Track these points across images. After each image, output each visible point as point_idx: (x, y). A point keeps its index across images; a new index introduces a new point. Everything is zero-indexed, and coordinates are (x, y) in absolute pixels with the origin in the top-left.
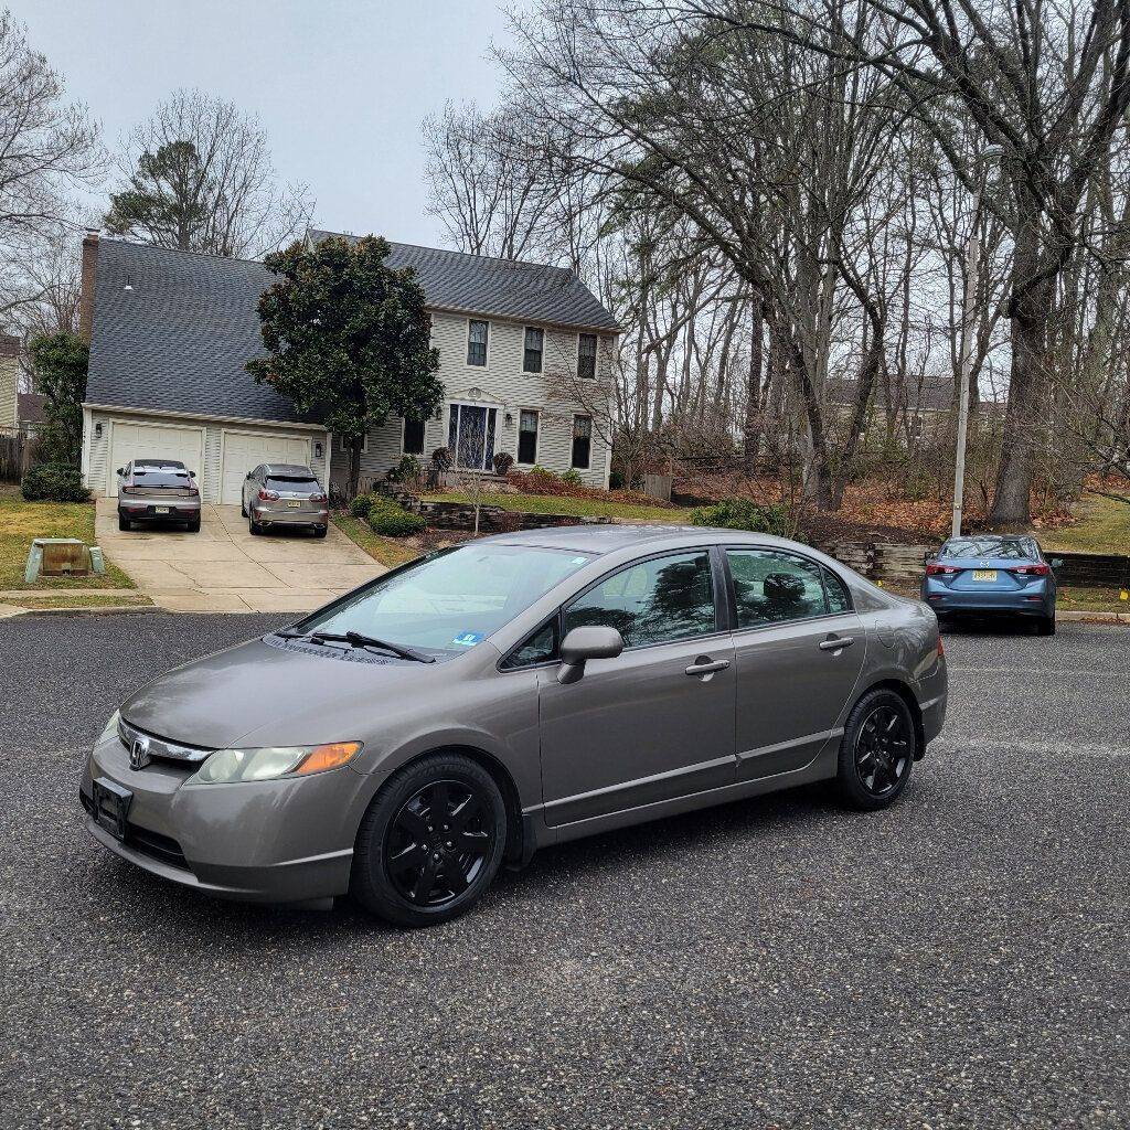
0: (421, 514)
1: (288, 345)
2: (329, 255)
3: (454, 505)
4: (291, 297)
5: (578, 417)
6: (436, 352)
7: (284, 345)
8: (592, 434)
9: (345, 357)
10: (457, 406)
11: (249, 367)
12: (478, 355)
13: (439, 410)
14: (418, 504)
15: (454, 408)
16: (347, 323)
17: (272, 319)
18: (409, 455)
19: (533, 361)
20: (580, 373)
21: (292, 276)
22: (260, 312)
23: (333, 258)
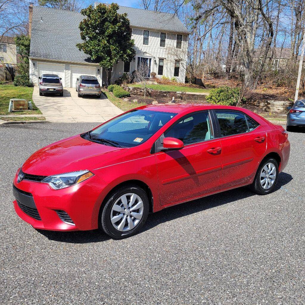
0: (128, 91)
1: (89, 38)
2: (100, 9)
3: (138, 88)
4: (89, 23)
5: (176, 61)
6: (133, 40)
7: (88, 39)
8: (180, 66)
9: (106, 42)
11: (77, 45)
12: (146, 41)
13: (134, 59)
14: (128, 88)
15: (139, 58)
16: (106, 31)
17: (84, 30)
18: (125, 73)
19: (162, 43)
20: (177, 47)
21: (89, 16)
22: (80, 28)
23: (102, 10)
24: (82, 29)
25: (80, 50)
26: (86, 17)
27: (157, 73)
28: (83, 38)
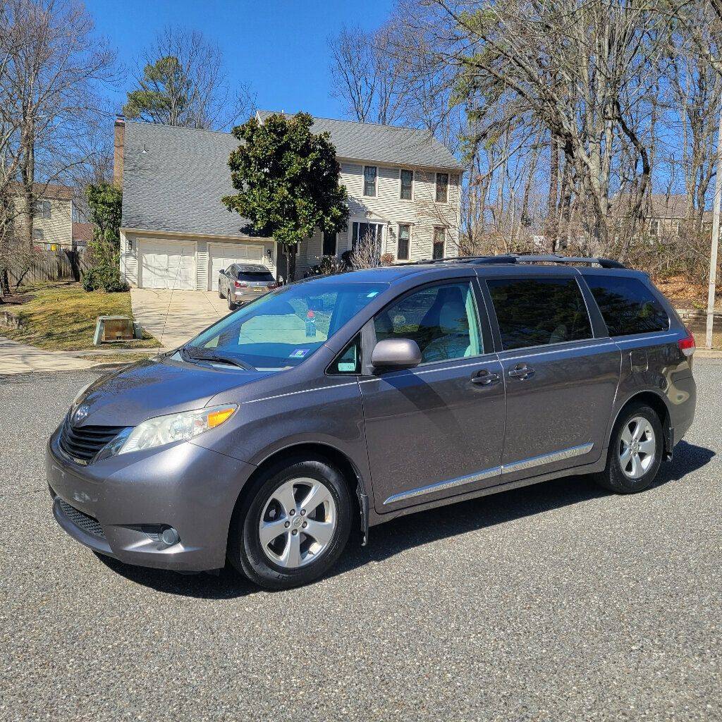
1: (249, 186)
2: (274, 126)
4: (250, 154)
5: (437, 228)
6: (344, 188)
7: (246, 186)
8: (446, 240)
9: (286, 192)
10: (357, 223)
11: (223, 200)
12: (369, 189)
13: (346, 226)
15: (355, 224)
16: (287, 170)
17: (238, 169)
18: (326, 256)
19: (406, 192)
20: (438, 200)
21: (249, 140)
22: (230, 164)
23: (277, 127)
24: (234, 166)
25: (230, 210)
26: (243, 143)
27: (396, 256)
28: (238, 185)
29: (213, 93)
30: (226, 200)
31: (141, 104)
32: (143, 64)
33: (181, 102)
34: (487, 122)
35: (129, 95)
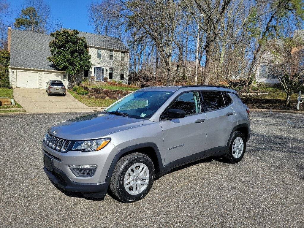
1: (57, 53)
3: (95, 88)
4: (57, 43)
5: (121, 70)
6: (90, 55)
8: (124, 73)
10: (95, 67)
12: (99, 56)
13: (91, 68)
14: (87, 88)
16: (70, 49)
17: (53, 48)
18: (85, 78)
19: (111, 58)
20: (121, 60)
22: (50, 46)
23: (66, 34)
24: (51, 47)
25: (50, 62)
26: (54, 39)
27: (108, 78)
28: (52, 53)
29: (47, 21)
30: (49, 58)
31: (20, 23)
32: (21, 9)
33: (36, 23)
34: (137, 37)
35: (16, 19)
